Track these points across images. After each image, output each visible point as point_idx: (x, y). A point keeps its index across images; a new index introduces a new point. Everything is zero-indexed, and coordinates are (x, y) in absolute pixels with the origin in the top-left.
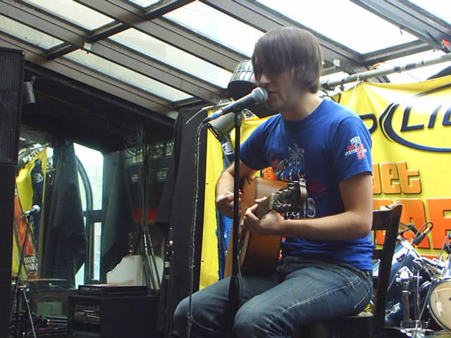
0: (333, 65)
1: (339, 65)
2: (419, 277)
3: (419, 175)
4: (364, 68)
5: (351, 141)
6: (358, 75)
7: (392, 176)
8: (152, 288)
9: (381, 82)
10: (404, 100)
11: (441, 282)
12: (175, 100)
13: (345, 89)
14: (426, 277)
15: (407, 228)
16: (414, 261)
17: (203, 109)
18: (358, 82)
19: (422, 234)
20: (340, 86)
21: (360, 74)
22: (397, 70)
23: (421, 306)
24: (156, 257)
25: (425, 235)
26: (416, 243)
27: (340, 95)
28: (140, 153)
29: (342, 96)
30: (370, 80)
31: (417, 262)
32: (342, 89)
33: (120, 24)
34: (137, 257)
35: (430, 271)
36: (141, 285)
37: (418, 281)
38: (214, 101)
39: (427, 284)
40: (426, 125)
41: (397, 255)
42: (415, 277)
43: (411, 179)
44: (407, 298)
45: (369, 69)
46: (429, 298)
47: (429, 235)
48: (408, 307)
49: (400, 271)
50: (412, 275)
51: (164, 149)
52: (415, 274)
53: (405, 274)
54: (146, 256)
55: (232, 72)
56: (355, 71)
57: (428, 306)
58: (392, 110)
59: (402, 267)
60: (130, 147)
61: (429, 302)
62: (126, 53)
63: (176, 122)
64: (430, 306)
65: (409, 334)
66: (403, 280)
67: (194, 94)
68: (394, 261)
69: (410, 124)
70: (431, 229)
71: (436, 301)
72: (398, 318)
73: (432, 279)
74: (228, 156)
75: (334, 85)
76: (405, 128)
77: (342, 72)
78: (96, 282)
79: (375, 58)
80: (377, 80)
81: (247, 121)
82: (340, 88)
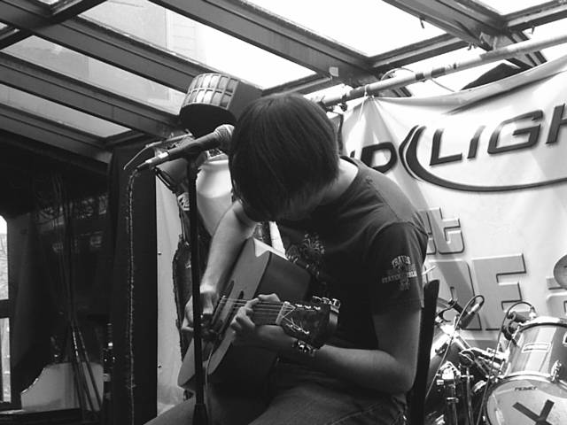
0: (328, 75)
1: (337, 75)
2: (469, 376)
3: (459, 227)
4: (374, 78)
8: (89, 409)
9: (399, 96)
10: (432, 121)
11: (501, 382)
13: (349, 109)
14: (479, 374)
15: (448, 306)
16: (460, 353)
17: (147, 146)
18: (365, 98)
19: (469, 313)
20: (341, 104)
21: (368, 85)
22: (420, 78)
24: (91, 363)
25: (473, 313)
26: (462, 326)
27: (341, 117)
28: (59, 216)
29: (345, 119)
30: (383, 94)
31: (464, 355)
32: (344, 108)
33: (16, 31)
34: (64, 366)
35: (483, 366)
36: (72, 407)
37: (468, 381)
38: (163, 134)
39: (480, 385)
40: (466, 154)
41: (437, 345)
42: (463, 376)
43: (449, 233)
44: (454, 406)
45: (380, 79)
46: (485, 405)
48: (455, 419)
49: (441, 368)
50: (459, 373)
51: (96, 206)
52: (463, 372)
53: (448, 372)
54: (77, 364)
55: (186, 92)
56: (360, 81)
57: (484, 418)
58: (416, 135)
59: (444, 362)
60: (42, 207)
61: (485, 412)
63: (109, 167)
64: (487, 417)
66: (446, 382)
67: (131, 125)
68: (433, 355)
69: (443, 154)
70: (481, 305)
71: (496, 410)
73: (487, 377)
74: (186, 212)
76: (436, 160)
77: (343, 85)
78: (7, 406)
79: (388, 63)
80: (393, 94)
81: (212, 160)
82: (342, 107)
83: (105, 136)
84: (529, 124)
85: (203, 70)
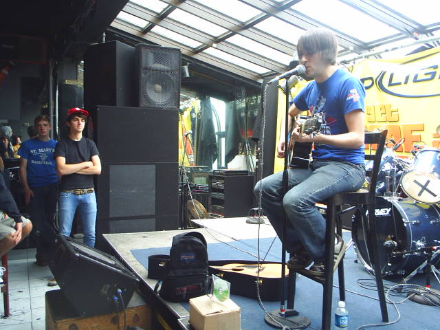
0: (349, 49)
2: (396, 169)
3: (397, 111)
4: (367, 51)
7: (382, 111)
8: (251, 171)
9: (377, 58)
11: (409, 172)
12: (261, 72)
13: (356, 63)
14: (400, 168)
15: (390, 141)
16: (393, 159)
18: (363, 59)
19: (398, 144)
20: (353, 61)
21: (365, 54)
22: (387, 51)
23: (397, 184)
24: (252, 155)
25: (400, 145)
26: (395, 149)
27: (353, 66)
28: (243, 102)
30: (370, 57)
31: (395, 160)
32: (354, 63)
34: (243, 156)
35: (402, 165)
36: (245, 170)
37: (395, 171)
39: (400, 172)
41: (384, 156)
43: (393, 113)
44: (388, 180)
45: (370, 51)
46: (401, 180)
47: (403, 145)
48: (388, 185)
49: (385, 165)
50: (392, 167)
51: (256, 99)
52: (394, 167)
53: (388, 167)
54: (247, 155)
56: (362, 52)
57: (401, 185)
58: (383, 74)
59: (386, 163)
60: (238, 99)
61: (401, 183)
62: (235, 48)
63: (262, 85)
65: (389, 200)
66: (386, 170)
67: (271, 69)
68: (382, 160)
70: (404, 142)
71: (405, 182)
72: (383, 191)
73: (403, 169)
75: (349, 61)
76: (390, 84)
77: (355, 53)
78: (223, 168)
79: (373, 45)
80: (375, 58)
84: (432, 70)
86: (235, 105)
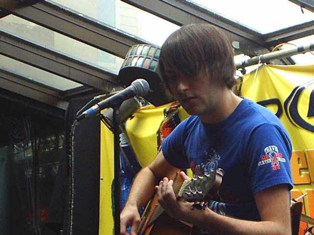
1: (238, 48)
4: (267, 50)
5: (265, 150)
6: (260, 57)
7: (300, 165)
9: (286, 64)
10: (309, 83)
13: (247, 73)
17: (95, 98)
18: (260, 65)
20: (241, 69)
21: (262, 55)
22: (301, 50)
27: (241, 79)
28: (28, 148)
29: (244, 80)
30: (273, 62)
32: (244, 72)
38: (107, 89)
45: (271, 51)
51: (56, 142)
55: (124, 58)
56: (256, 53)
58: (297, 93)
60: (16, 142)
62: (8, 41)
63: (66, 113)
67: (84, 82)
74: (123, 147)
76: (312, 113)
77: (243, 55)
79: (277, 39)
80: (281, 63)
81: (143, 109)
82: (242, 72)
83: (64, 89)
85: (138, 42)
86: (11, 155)
